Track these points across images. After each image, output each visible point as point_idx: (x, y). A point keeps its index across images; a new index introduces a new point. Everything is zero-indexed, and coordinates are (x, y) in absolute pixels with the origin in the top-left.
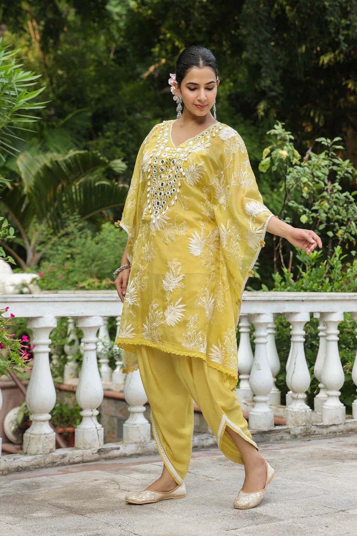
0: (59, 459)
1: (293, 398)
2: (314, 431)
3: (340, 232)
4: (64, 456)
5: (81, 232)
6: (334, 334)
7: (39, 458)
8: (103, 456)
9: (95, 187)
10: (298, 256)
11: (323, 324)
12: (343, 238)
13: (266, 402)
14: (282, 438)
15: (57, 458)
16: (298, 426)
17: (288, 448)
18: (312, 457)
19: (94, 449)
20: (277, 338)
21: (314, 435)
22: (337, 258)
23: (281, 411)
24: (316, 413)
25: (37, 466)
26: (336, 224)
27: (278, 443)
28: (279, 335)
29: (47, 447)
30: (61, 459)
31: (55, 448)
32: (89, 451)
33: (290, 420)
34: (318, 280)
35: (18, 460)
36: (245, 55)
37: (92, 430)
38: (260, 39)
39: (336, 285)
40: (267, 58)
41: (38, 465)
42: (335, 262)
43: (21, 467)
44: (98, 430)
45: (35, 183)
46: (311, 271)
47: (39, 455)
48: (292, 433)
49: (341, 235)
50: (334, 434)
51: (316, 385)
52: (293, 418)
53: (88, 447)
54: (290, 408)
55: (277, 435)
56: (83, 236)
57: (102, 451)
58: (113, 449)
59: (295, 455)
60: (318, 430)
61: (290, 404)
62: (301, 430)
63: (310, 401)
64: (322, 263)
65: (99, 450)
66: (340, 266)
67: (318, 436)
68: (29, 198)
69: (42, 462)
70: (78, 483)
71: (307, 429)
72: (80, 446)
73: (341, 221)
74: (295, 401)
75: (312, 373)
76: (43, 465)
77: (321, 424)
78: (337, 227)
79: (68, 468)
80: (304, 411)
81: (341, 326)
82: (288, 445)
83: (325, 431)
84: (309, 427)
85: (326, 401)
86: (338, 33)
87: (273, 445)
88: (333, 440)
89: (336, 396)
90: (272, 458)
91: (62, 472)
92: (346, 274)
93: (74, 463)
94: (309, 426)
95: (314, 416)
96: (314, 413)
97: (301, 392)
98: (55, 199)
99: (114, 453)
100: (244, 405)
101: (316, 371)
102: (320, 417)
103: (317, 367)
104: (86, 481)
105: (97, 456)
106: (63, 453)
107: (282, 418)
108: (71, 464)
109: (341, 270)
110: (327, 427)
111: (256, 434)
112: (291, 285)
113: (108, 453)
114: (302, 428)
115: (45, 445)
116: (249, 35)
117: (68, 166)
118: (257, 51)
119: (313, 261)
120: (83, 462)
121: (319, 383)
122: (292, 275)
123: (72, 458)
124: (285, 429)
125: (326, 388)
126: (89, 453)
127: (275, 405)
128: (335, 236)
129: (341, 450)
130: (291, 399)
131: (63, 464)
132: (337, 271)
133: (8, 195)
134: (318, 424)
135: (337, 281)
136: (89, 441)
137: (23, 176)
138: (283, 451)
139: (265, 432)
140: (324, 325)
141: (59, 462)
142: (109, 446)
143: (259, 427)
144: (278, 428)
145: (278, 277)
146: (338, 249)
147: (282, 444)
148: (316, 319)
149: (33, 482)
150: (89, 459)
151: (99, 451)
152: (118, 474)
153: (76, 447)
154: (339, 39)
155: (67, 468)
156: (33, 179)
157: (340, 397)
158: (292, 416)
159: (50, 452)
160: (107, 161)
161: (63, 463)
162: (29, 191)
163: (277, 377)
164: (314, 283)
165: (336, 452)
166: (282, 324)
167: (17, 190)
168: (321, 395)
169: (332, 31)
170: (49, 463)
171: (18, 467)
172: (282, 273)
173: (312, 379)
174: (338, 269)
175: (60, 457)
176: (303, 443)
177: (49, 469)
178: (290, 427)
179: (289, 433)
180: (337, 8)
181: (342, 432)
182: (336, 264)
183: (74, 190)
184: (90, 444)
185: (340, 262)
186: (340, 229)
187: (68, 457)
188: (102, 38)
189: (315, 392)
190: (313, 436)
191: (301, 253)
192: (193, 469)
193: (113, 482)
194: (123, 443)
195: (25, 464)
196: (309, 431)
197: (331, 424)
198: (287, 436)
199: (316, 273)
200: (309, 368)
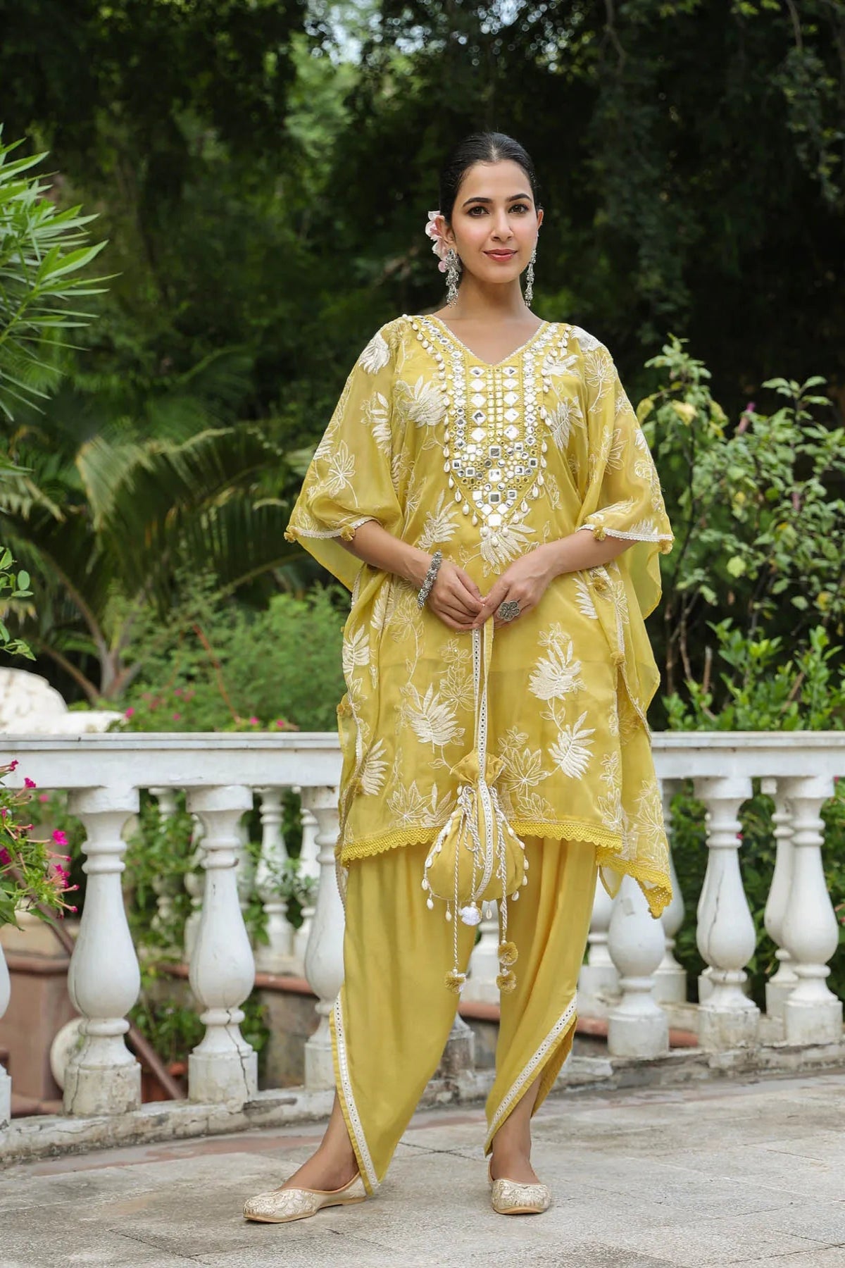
0: (149, 1128)
1: (715, 983)
2: (768, 1062)
3: (824, 597)
4: (161, 1120)
5: (219, 615)
6: (812, 830)
7: (101, 1125)
8: (257, 1118)
9: (253, 513)
10: (723, 653)
11: (784, 809)
12: (832, 612)
13: (648, 991)
14: (688, 1078)
15: (144, 1124)
16: (728, 1049)
17: (702, 1099)
18: (760, 1121)
19: (232, 1102)
20: (675, 846)
21: (765, 1069)
22: (817, 657)
23: (687, 1016)
24: (770, 1019)
25: (98, 1144)
26: (815, 579)
27: (679, 1089)
28: (681, 839)
29: (121, 1099)
30: (154, 1126)
31: (139, 1100)
32: (222, 1107)
33: (708, 1032)
34: (773, 708)
35: (52, 1128)
36: (601, 218)
37: (228, 1057)
38: (637, 179)
39: (815, 718)
40: (651, 223)
41: (98, 1140)
42: (812, 664)
43: (58, 1147)
44: (242, 1058)
45: (116, 506)
46: (756, 688)
47: (100, 1118)
48: (713, 1065)
49: (827, 603)
50: (816, 1068)
51: (769, 955)
52: (717, 1028)
53: (219, 1097)
54: (707, 1006)
55: (676, 1069)
56: (225, 622)
57: (255, 1108)
58: (279, 1103)
59: (721, 1115)
60: (775, 1058)
61: (707, 997)
62: (736, 1057)
63: (757, 991)
64: (780, 669)
65: (245, 1104)
66: (824, 673)
67: (775, 1072)
68: (105, 542)
69: (110, 1133)
70: (187, 1181)
71: (750, 1055)
72: (200, 1097)
73: (825, 574)
74: (718, 989)
75: (760, 924)
76: (112, 1141)
77: (784, 1044)
78: (817, 587)
79: (171, 1148)
80: (741, 1012)
81: (828, 811)
82: (703, 1093)
83: (792, 1060)
84: (755, 1050)
85: (793, 990)
86: (815, 160)
87: (666, 1092)
88: (812, 1082)
89: (819, 978)
90: (664, 1122)
91: (154, 1158)
92: (840, 694)
93: (186, 1136)
94: (754, 1048)
95: (767, 1028)
96: (765, 1020)
97: (734, 968)
98: (162, 542)
99: (282, 1111)
100: (599, 1003)
101: (770, 921)
102: (781, 1029)
103: (773, 910)
104: (209, 1176)
105: (241, 1119)
106: (158, 1113)
107: (690, 1032)
108: (179, 1138)
109: (827, 684)
110: (797, 1050)
111: (625, 1068)
112: (707, 721)
113: (268, 1111)
114: (738, 1052)
115: (114, 1093)
116: (609, 172)
117: (193, 467)
118: (629, 208)
119: (758, 662)
120: (209, 1133)
121: (778, 948)
122: (709, 699)
123: (180, 1124)
124: (696, 1056)
125: (795, 959)
126: (222, 1112)
127: (672, 1003)
128: (812, 608)
129: (833, 1104)
130: (710, 984)
131: (159, 1139)
132: (816, 686)
133: (54, 534)
134: (776, 1045)
135: (816, 710)
136: (220, 1085)
137: (91, 493)
138: (690, 1105)
139: (646, 1064)
140: (787, 811)
141: (150, 1135)
142: (271, 1095)
143: (634, 1050)
144: (678, 1053)
145: (677, 705)
146: (819, 635)
147: (689, 1091)
148: (767, 796)
149: (81, 1180)
150: (223, 1126)
151: (247, 1108)
152: (287, 1160)
153: (191, 1100)
154: (819, 175)
155: (168, 1148)
156: (112, 498)
157: (828, 980)
158: (713, 1025)
159: (128, 1111)
160: (279, 452)
161: (160, 1135)
162: (104, 525)
163: (676, 936)
164: (761, 714)
165: (820, 1107)
166: (686, 813)
167: (76, 523)
168: (784, 976)
169: (802, 156)
170: (126, 1137)
171: (52, 1145)
172: (685, 695)
173: (760, 938)
174: (820, 680)
175: (154, 1121)
176: (740, 1089)
177: (125, 1150)
178: (707, 1050)
179: (706, 1064)
180: (814, 103)
181: (835, 1062)
182: (816, 669)
183: (204, 524)
184: (224, 1091)
185: (824, 664)
186: (825, 590)
187: (170, 1121)
188: (279, 195)
189: (768, 970)
190: (763, 1073)
191: (729, 645)
192: (471, 1149)
193: (273, 1180)
194: (304, 1089)
195: (68, 1139)
196: (755, 1060)
197: (807, 1042)
198: (703, 1073)
199: (769, 693)
200: (753, 914)
